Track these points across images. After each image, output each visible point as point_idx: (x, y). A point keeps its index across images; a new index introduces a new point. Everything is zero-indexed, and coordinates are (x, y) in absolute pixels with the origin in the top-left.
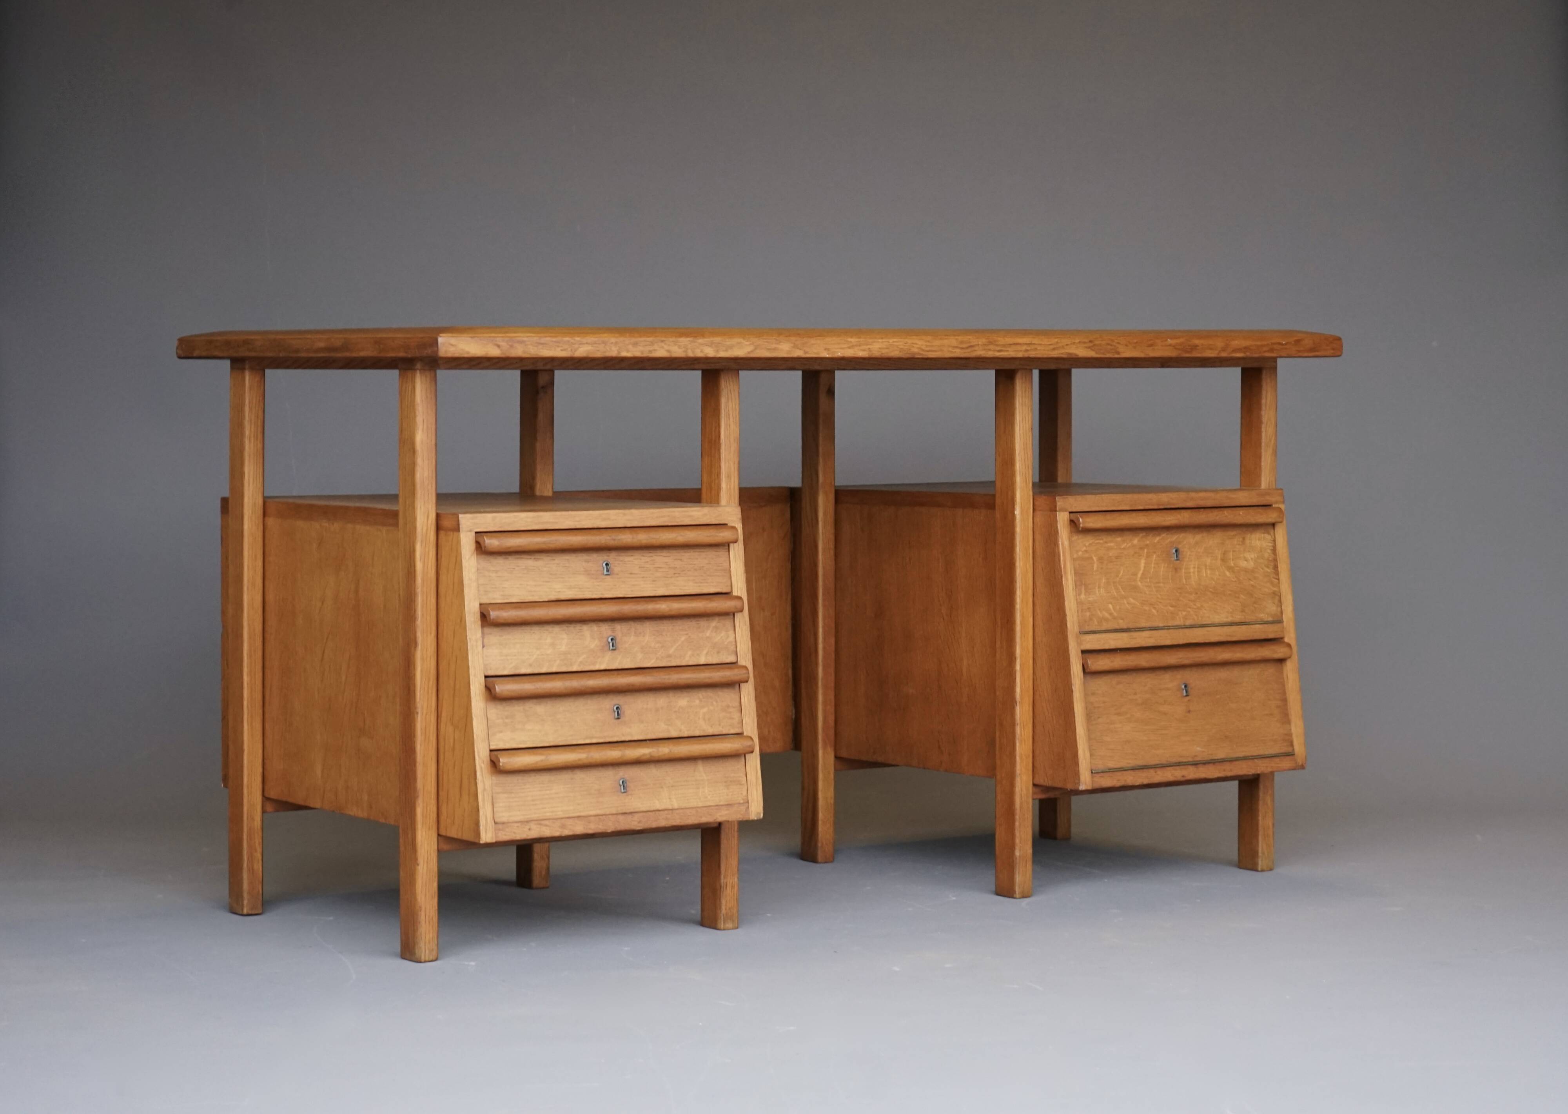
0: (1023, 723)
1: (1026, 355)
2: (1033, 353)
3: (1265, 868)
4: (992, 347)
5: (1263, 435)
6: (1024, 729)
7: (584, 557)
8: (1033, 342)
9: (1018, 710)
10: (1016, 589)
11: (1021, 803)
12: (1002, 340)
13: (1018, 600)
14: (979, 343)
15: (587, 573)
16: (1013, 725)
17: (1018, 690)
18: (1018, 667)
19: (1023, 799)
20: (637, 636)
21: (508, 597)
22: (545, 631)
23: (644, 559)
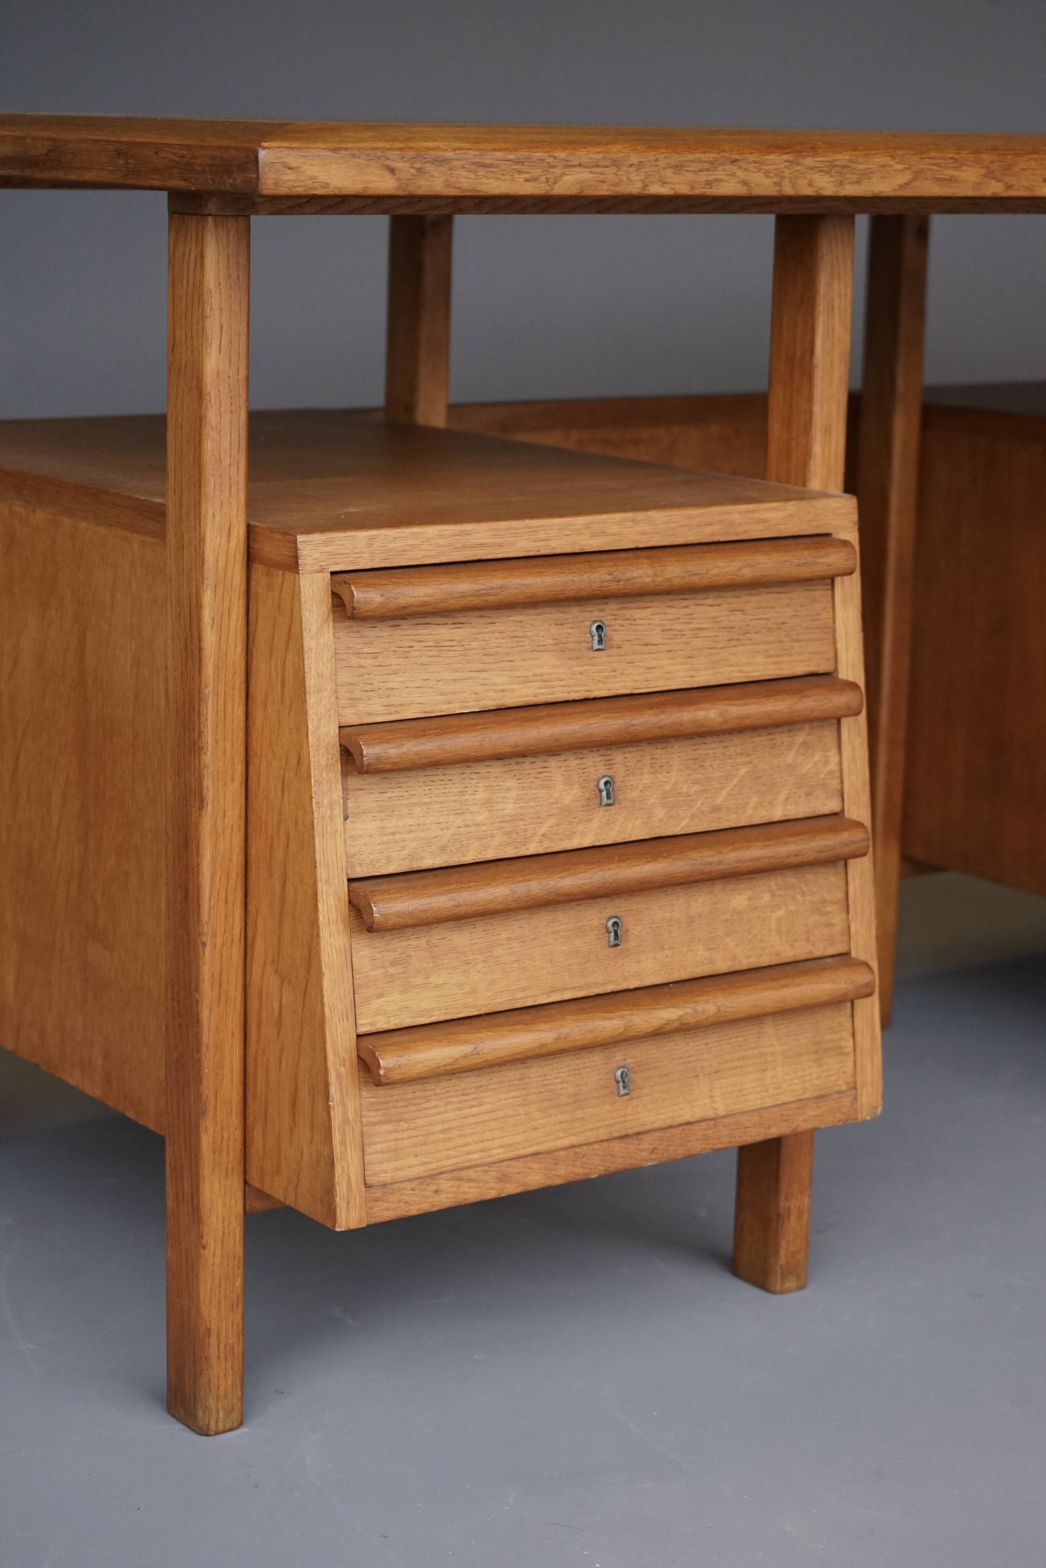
7: (554, 613)
15: (559, 648)
20: (656, 773)
21: (398, 709)
22: (473, 776)
23: (673, 613)
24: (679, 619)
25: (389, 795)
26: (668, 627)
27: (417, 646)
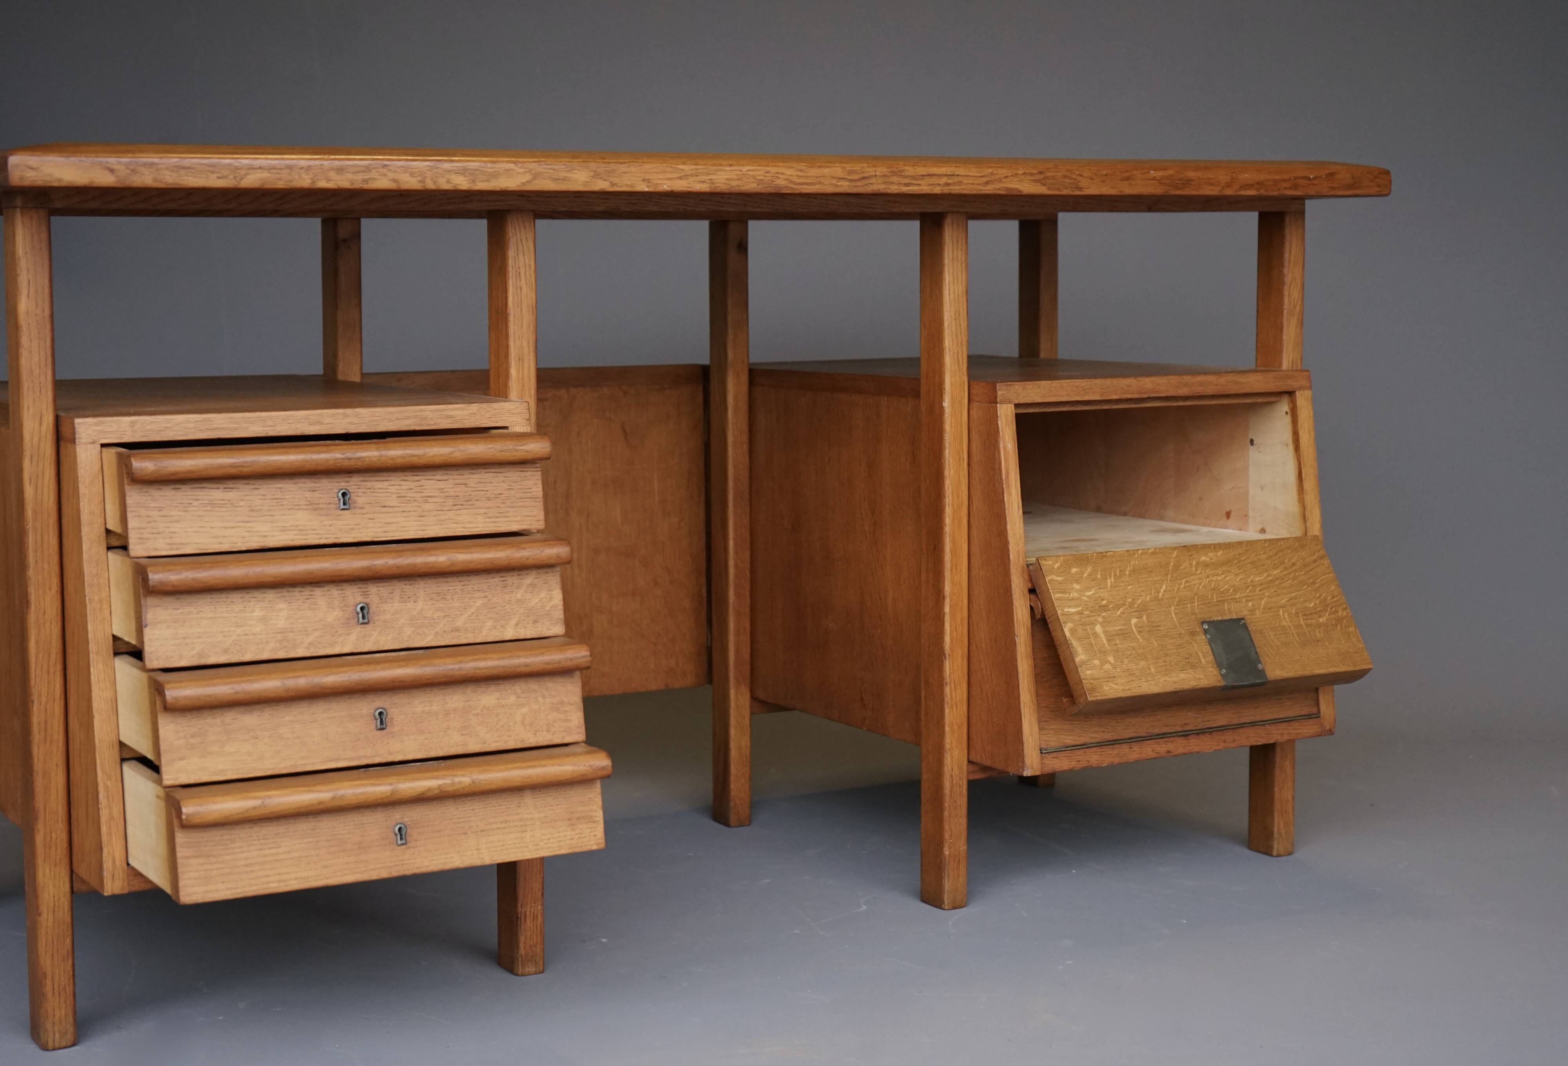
0: (954, 682)
1: (946, 190)
2: (957, 188)
3: (1282, 852)
4: (894, 179)
5: (1286, 301)
6: (955, 689)
7: (308, 483)
8: (956, 173)
9: (947, 665)
10: (944, 506)
11: (952, 787)
12: (910, 170)
13: (948, 521)
14: (878, 173)
15: (313, 507)
16: (941, 685)
17: (947, 639)
18: (947, 609)
19: (954, 782)
20: (405, 602)
21: (180, 546)
22: (250, 600)
23: (406, 485)
24: (412, 489)
25: (181, 611)
26: (403, 495)
27: (195, 503)
